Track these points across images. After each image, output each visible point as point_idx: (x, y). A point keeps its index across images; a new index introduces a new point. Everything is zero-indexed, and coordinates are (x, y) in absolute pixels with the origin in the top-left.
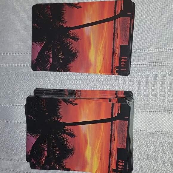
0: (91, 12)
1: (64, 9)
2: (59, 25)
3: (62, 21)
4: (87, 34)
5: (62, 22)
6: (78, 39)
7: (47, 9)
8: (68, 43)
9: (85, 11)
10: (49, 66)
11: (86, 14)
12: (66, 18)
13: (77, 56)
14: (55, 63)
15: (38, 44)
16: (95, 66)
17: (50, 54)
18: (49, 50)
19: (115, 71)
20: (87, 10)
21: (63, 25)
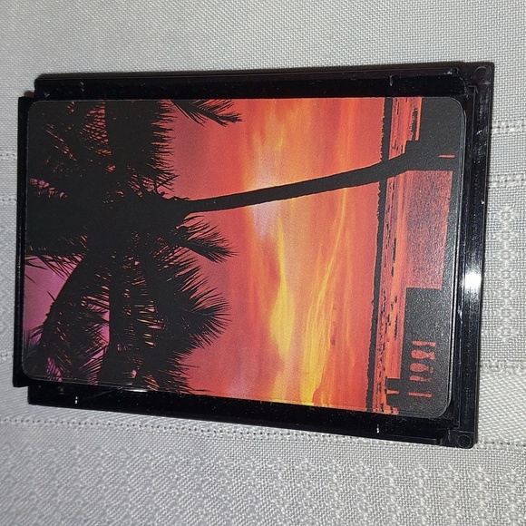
0: (281, 143)
1: (165, 126)
2: (143, 189)
3: (155, 174)
4: (262, 233)
5: (156, 180)
6: (224, 252)
7: (91, 119)
8: (178, 267)
9: (256, 139)
10: (96, 356)
11: (259, 150)
12: (171, 160)
13: (219, 324)
14: (122, 347)
15: (54, 264)
16: (297, 369)
17: (102, 306)
18: (98, 292)
19: (384, 397)
20: (262, 133)
21: (161, 190)
